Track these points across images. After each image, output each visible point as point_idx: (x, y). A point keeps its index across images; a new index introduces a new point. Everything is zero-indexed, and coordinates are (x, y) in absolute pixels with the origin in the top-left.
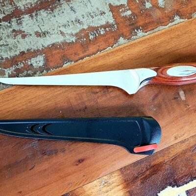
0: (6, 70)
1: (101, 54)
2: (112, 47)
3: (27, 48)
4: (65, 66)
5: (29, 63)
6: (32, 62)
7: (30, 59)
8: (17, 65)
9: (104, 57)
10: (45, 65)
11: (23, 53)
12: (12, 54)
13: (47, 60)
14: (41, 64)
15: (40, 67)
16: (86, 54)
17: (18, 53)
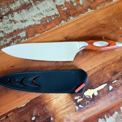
0: (7, 39)
1: (53, 29)
2: (58, 25)
3: (17, 28)
4: (36, 36)
6: (20, 35)
7: (19, 33)
8: (13, 36)
12: (10, 31)
13: (27, 33)
15: (24, 37)
16: (46, 29)
17: (13, 31)
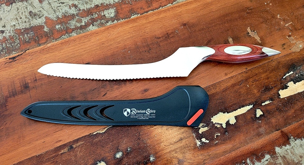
0: (83, 19)
1: (163, 9)
2: (172, 4)
3: (101, 2)
4: (132, 17)
5: (102, 14)
6: (105, 13)
7: (103, 11)
8: (93, 15)
9: (165, 11)
10: (116, 16)
11: (97, 6)
12: (88, 6)
13: (118, 12)
14: (112, 15)
15: (111, 18)
16: (150, 9)
17: (93, 6)
